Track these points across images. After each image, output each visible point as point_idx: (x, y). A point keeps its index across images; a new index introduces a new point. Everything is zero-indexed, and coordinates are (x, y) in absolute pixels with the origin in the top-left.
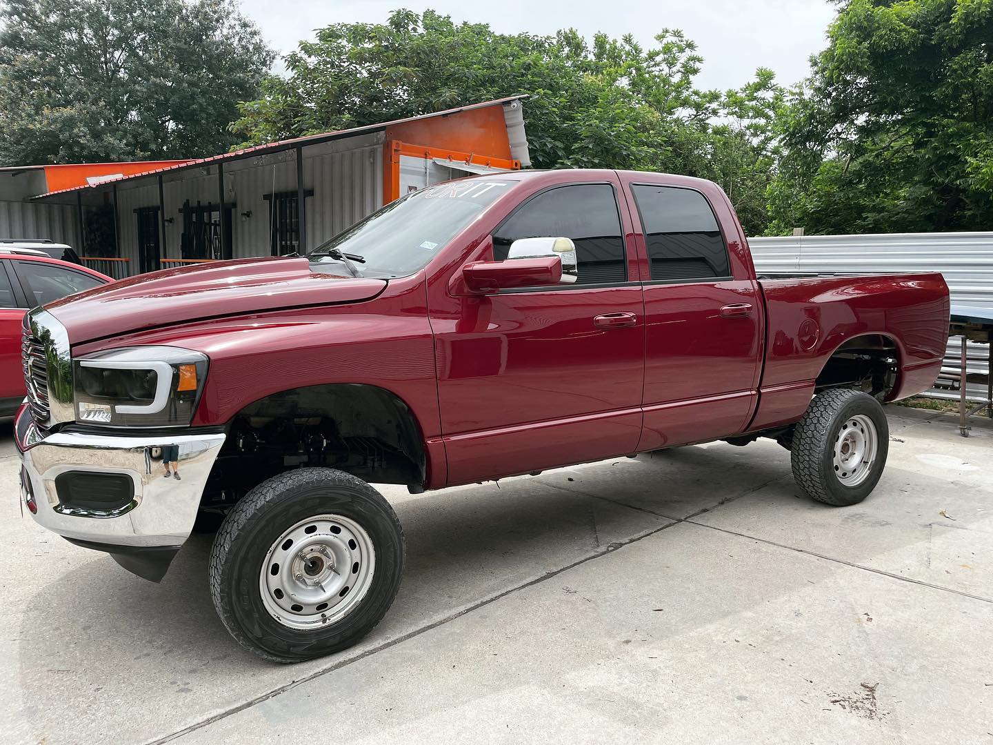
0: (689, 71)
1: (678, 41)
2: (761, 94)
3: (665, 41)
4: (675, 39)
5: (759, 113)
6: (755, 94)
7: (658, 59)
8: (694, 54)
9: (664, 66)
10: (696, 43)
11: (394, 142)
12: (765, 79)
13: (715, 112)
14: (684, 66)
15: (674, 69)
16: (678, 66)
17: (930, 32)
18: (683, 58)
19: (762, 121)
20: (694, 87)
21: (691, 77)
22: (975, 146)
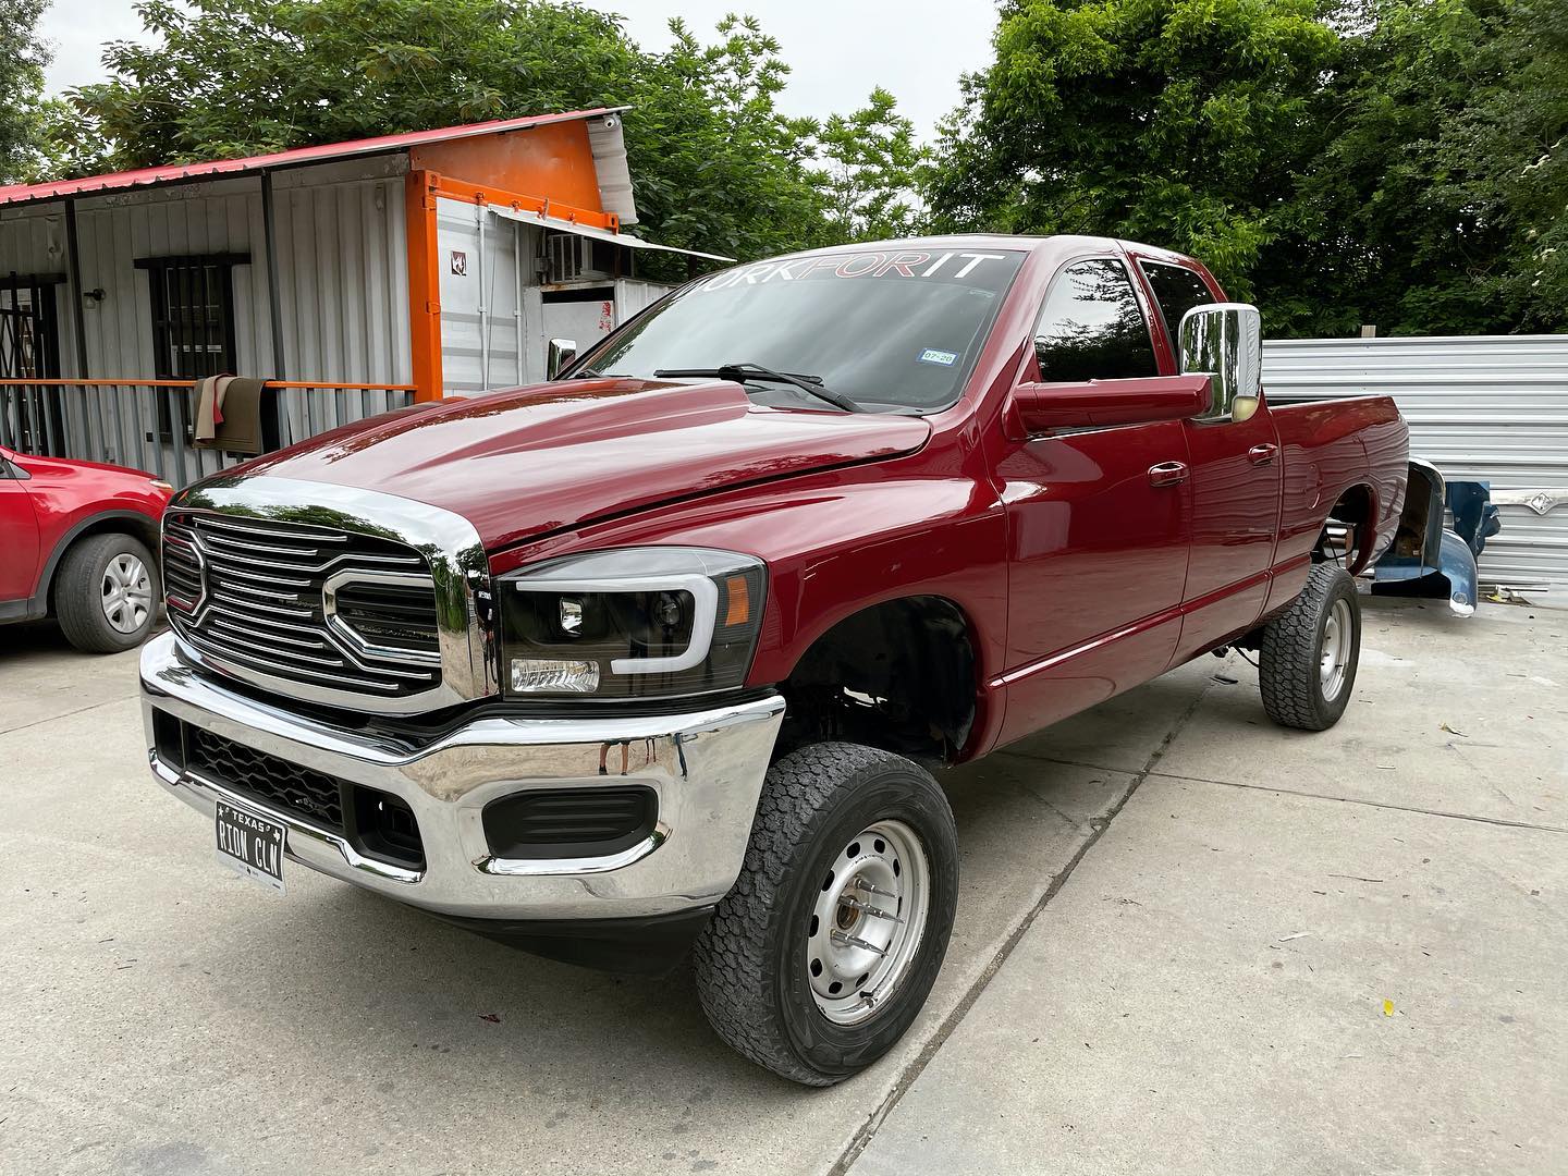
0: (769, 85)
1: (751, 35)
2: (875, 129)
3: (731, 34)
4: (747, 32)
5: (873, 158)
6: (868, 129)
7: (723, 61)
8: (777, 58)
9: (731, 74)
10: (778, 42)
11: (429, 173)
12: (882, 107)
13: (809, 152)
14: (761, 76)
15: (748, 81)
16: (753, 77)
17: (1132, 51)
18: (759, 62)
19: (877, 169)
20: (777, 110)
21: (772, 94)
22: (1194, 218)
